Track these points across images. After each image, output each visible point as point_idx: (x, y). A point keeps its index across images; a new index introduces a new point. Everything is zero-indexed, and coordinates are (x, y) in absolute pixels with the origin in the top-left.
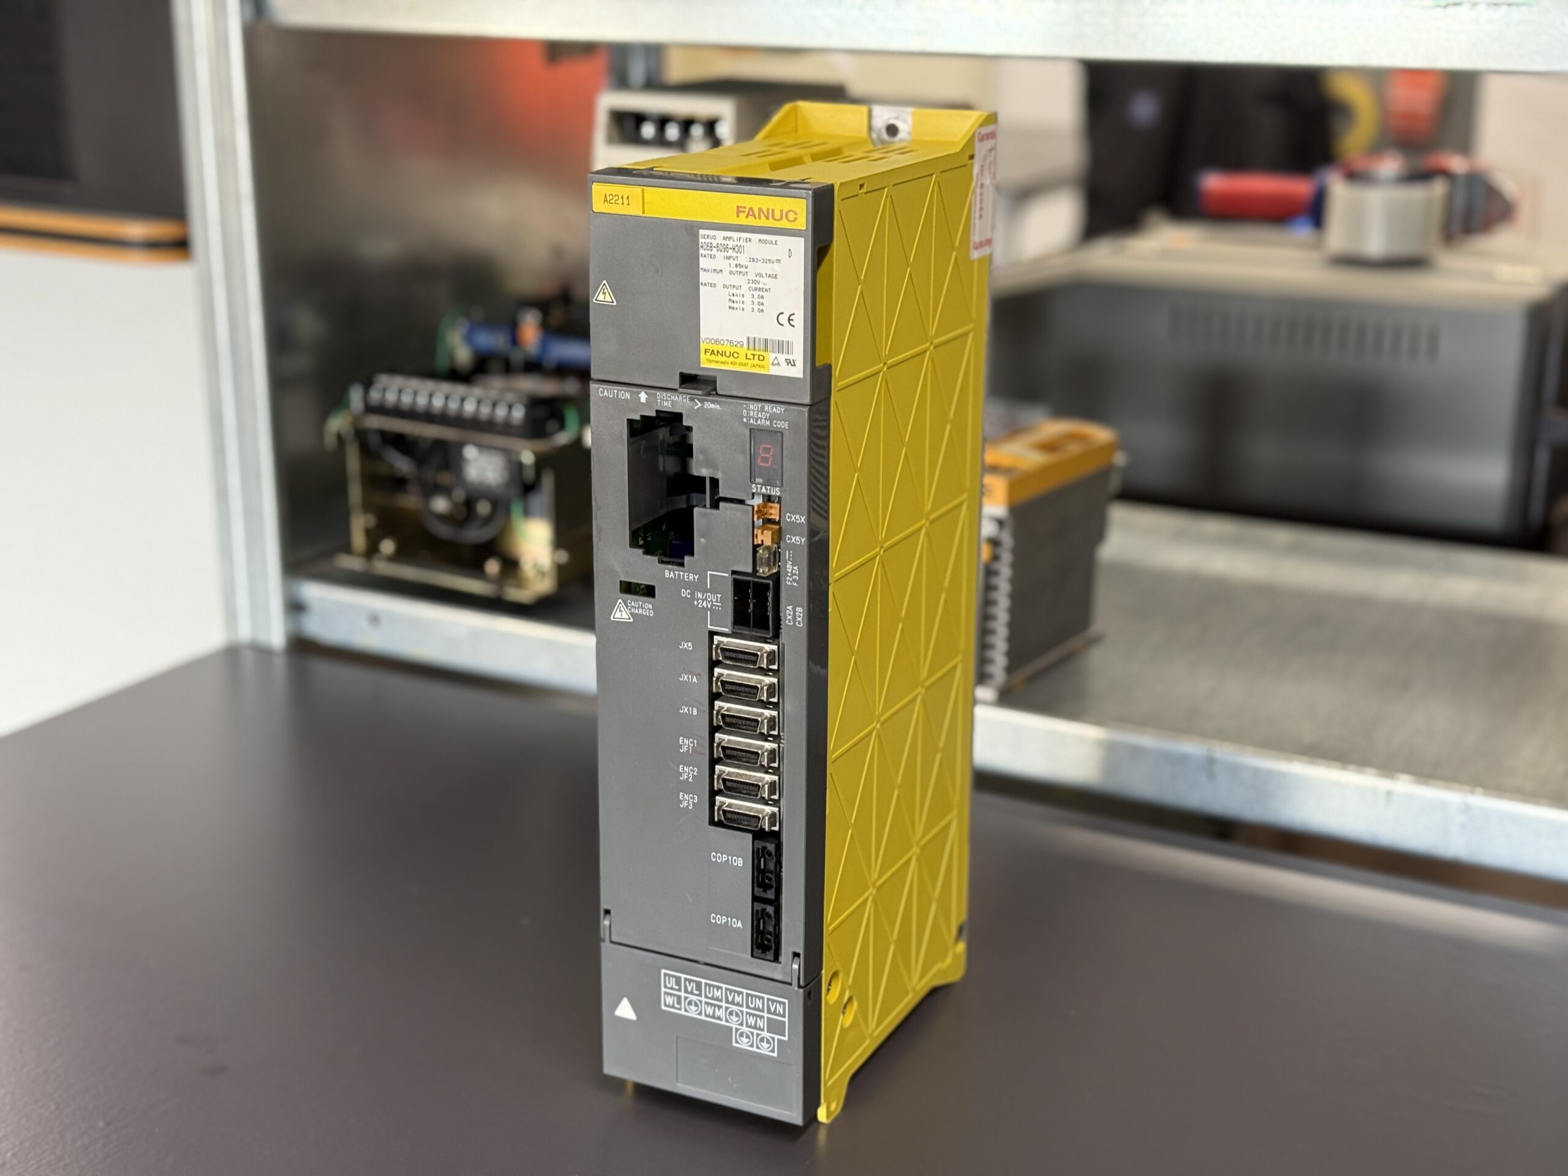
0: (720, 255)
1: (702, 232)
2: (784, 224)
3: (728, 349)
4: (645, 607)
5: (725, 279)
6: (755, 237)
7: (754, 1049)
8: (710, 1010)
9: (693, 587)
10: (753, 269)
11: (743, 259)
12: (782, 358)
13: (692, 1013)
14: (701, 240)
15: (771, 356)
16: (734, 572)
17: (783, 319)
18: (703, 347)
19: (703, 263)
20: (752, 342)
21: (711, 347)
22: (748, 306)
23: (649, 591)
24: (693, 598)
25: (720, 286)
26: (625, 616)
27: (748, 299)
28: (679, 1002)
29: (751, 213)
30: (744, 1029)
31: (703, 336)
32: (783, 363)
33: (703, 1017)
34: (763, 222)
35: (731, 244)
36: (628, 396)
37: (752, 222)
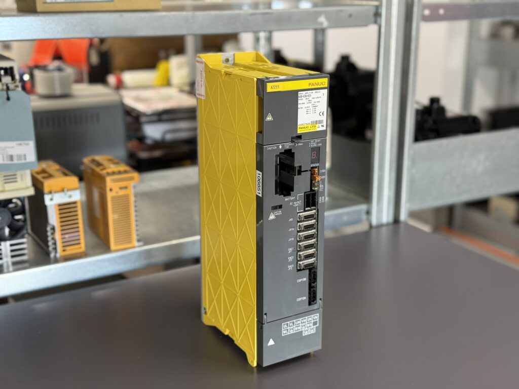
0: (304, 99)
1: (299, 93)
2: (322, 86)
3: (305, 126)
4: (279, 212)
5: (306, 105)
6: (314, 91)
7: (309, 333)
8: (296, 329)
9: (293, 201)
10: (314, 101)
11: (311, 98)
12: (320, 125)
13: (292, 332)
14: (299, 95)
15: (317, 125)
16: (305, 193)
17: (321, 114)
18: (298, 127)
19: (299, 102)
20: (312, 123)
21: (301, 127)
22: (312, 112)
23: (280, 207)
24: (293, 204)
25: (304, 108)
26: (273, 217)
27: (311, 110)
28: (288, 331)
29: (313, 84)
30: (307, 328)
31: (298, 124)
32: (320, 126)
33: (295, 332)
34: (316, 87)
35: (307, 94)
36: (276, 148)
37: (313, 87)
